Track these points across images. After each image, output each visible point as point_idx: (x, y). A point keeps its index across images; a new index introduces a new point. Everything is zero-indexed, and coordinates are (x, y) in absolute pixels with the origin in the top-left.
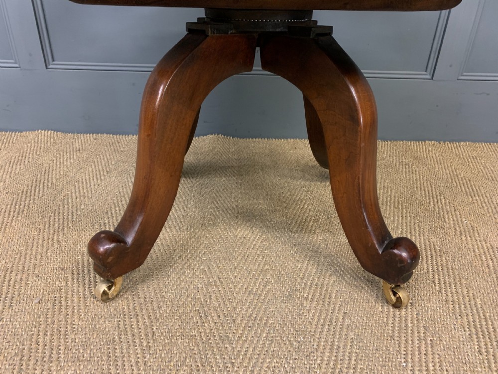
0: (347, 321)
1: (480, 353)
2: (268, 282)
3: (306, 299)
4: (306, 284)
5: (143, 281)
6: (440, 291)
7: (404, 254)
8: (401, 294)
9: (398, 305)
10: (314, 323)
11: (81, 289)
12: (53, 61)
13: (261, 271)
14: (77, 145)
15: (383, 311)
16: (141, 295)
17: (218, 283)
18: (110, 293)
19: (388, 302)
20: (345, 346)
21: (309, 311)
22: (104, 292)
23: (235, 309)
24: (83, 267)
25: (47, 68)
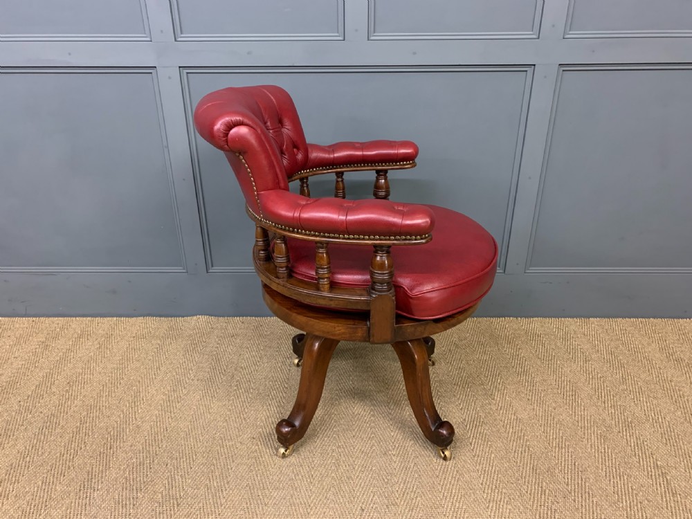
0: (415, 468)
1: (482, 484)
2: (373, 445)
3: (394, 455)
4: (395, 446)
5: (302, 445)
6: (473, 450)
7: (445, 432)
8: (447, 453)
9: (445, 458)
10: (397, 469)
11: (268, 451)
12: (212, 266)
13: (370, 438)
14: (230, 330)
15: (437, 462)
16: (302, 454)
17: (344, 446)
18: (286, 453)
19: (441, 456)
20: (412, 481)
21: (395, 462)
22: (283, 453)
23: (354, 462)
24: (265, 436)
25: (207, 272)
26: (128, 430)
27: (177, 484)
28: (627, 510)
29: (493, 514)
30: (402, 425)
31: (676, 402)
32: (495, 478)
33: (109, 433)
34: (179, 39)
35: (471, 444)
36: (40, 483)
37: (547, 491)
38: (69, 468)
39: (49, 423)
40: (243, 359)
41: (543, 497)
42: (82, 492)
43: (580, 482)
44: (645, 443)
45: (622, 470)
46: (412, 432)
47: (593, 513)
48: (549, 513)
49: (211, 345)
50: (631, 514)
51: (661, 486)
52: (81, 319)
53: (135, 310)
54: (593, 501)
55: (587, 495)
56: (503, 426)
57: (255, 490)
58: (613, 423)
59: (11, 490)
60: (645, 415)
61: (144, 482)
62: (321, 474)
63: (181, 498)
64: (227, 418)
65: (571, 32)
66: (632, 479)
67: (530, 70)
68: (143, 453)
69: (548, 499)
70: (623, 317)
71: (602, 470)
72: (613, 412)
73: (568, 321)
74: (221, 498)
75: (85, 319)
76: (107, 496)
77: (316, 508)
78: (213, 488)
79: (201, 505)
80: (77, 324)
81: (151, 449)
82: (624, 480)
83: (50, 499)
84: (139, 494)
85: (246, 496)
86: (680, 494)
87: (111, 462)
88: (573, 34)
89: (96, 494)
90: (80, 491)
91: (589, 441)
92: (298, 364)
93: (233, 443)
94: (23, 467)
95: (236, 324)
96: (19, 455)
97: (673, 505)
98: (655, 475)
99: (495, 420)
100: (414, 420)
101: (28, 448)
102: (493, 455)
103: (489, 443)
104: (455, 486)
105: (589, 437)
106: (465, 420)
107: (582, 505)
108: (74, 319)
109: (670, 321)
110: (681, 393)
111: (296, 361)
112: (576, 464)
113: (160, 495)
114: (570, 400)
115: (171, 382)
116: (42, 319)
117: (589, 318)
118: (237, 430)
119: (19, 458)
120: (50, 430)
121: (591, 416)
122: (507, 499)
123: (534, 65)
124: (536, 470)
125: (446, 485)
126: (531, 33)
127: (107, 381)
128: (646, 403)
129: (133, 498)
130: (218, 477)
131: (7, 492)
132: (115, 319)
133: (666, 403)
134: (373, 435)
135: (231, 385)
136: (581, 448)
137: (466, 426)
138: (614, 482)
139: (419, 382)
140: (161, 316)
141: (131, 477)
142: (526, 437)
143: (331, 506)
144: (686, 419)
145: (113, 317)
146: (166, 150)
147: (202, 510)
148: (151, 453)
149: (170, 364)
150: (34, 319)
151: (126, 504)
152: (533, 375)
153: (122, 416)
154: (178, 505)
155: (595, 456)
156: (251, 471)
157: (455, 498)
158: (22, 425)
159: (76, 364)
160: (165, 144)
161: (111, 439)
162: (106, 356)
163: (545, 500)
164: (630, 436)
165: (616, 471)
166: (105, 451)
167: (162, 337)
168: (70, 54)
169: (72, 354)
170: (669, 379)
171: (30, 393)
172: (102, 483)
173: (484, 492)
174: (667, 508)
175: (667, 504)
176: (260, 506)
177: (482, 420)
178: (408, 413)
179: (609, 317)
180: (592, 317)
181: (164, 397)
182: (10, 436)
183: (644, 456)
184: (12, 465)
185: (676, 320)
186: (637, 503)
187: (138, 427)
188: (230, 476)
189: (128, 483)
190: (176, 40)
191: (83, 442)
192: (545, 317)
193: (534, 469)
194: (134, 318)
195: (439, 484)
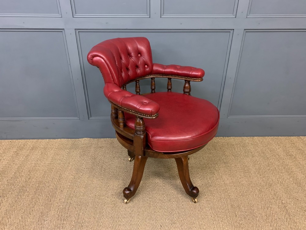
0: (183, 207)
1: (211, 213)
2: (165, 197)
3: (173, 201)
4: (174, 197)
5: (134, 198)
6: (206, 198)
7: (195, 192)
8: (196, 200)
9: (195, 202)
10: (175, 208)
11: (119, 201)
12: (91, 117)
14: (100, 145)
15: (191, 203)
16: (134, 202)
17: (152, 198)
18: (128, 202)
19: (193, 201)
20: (181, 213)
21: (174, 204)
23: (157, 204)
24: (118, 194)
25: (89, 119)
26: (57, 193)
27: (81, 217)
28: (270, 223)
29: (215, 226)
30: (176, 187)
31: (290, 174)
32: (216, 210)
33: (49, 194)
34: (75, 16)
35: (206, 195)
36: (21, 218)
37: (238, 215)
38: (33, 211)
39: (22, 190)
40: (106, 158)
41: (236, 218)
42: (39, 222)
43: (251, 211)
44: (278, 193)
45: (268, 205)
46: (181, 191)
47: (257, 225)
48: (239, 225)
49: (92, 152)
50: (272, 225)
51: (284, 212)
52: (32, 140)
53: (56, 136)
54: (256, 220)
55: (254, 217)
56: (219, 187)
57: (115, 219)
58: (264, 184)
59: (8, 221)
60: (277, 180)
61: (66, 216)
62: (143, 211)
63: (83, 223)
64: (101, 186)
65: (250, 15)
66: (272, 209)
67: (232, 31)
68: (65, 203)
69: (238, 219)
70: (268, 136)
71: (260, 205)
72: (264, 179)
73: (245, 138)
74: (101, 222)
75: (34, 140)
76: (50, 223)
77: (141, 226)
78: (96, 218)
79: (92, 226)
80: (30, 143)
81: (68, 201)
82: (269, 210)
83: (26, 225)
84: (65, 222)
85: (111, 222)
86: (292, 216)
87: (51, 207)
88: (251, 16)
89: (45, 223)
90: (38, 221)
91: (255, 192)
92: (130, 160)
93: (104, 197)
94: (12, 211)
95: (103, 142)
96: (10, 205)
97: (289, 220)
98: (282, 207)
99: (216, 184)
100: (181, 185)
101: (13, 202)
102: (215, 200)
103: (213, 195)
104: (199, 214)
105: (255, 191)
106: (203, 184)
107: (252, 221)
108: (29, 140)
109: (287, 138)
110: (292, 170)
111: (130, 159)
112: (250, 203)
113: (74, 222)
114: (246, 175)
115: (75, 170)
116: (14, 140)
117: (254, 137)
118: (105, 192)
119: (10, 207)
120: (23, 193)
121: (255, 181)
122: (221, 219)
123: (234, 29)
124: (233, 206)
125: (196, 214)
126: (232, 15)
127: (46, 170)
128: (278, 175)
129: (62, 224)
130: (98, 213)
131: (6, 223)
132: (48, 140)
133: (286, 175)
134: (164, 192)
135: (101, 171)
136: (251, 196)
137: (203, 187)
138: (265, 211)
139: (185, 171)
140: (68, 138)
141: (60, 214)
142: (228, 192)
143: (148, 225)
144: (294, 182)
145: (47, 139)
146: (69, 66)
147: (92, 228)
148: (69, 203)
149: (74, 161)
150: (11, 140)
151: (59, 227)
152: (231, 163)
153: (54, 186)
154: (82, 226)
155: (257, 199)
156: (113, 210)
157: (200, 219)
158: (10, 191)
159: (32, 162)
160: (69, 63)
161: (50, 197)
162: (45, 158)
163: (237, 219)
164: (271, 190)
165: (266, 206)
166: (48, 203)
167: (70, 148)
168: (24, 23)
169: (30, 157)
170: (287, 164)
171: (12, 176)
172: (48, 217)
173: (211, 217)
174: (287, 222)
175: (286, 220)
176: (118, 226)
177: (210, 184)
178: (179, 182)
179: (262, 136)
180: (255, 136)
181: (72, 177)
182: (5, 197)
183: (277, 198)
184: (7, 210)
185: (290, 137)
186: (274, 220)
187: (62, 191)
188: (104, 212)
189: (59, 217)
190: (73, 17)
191: (38, 199)
192: (236, 136)
193: (232, 206)
194: (56, 140)
195: (193, 214)
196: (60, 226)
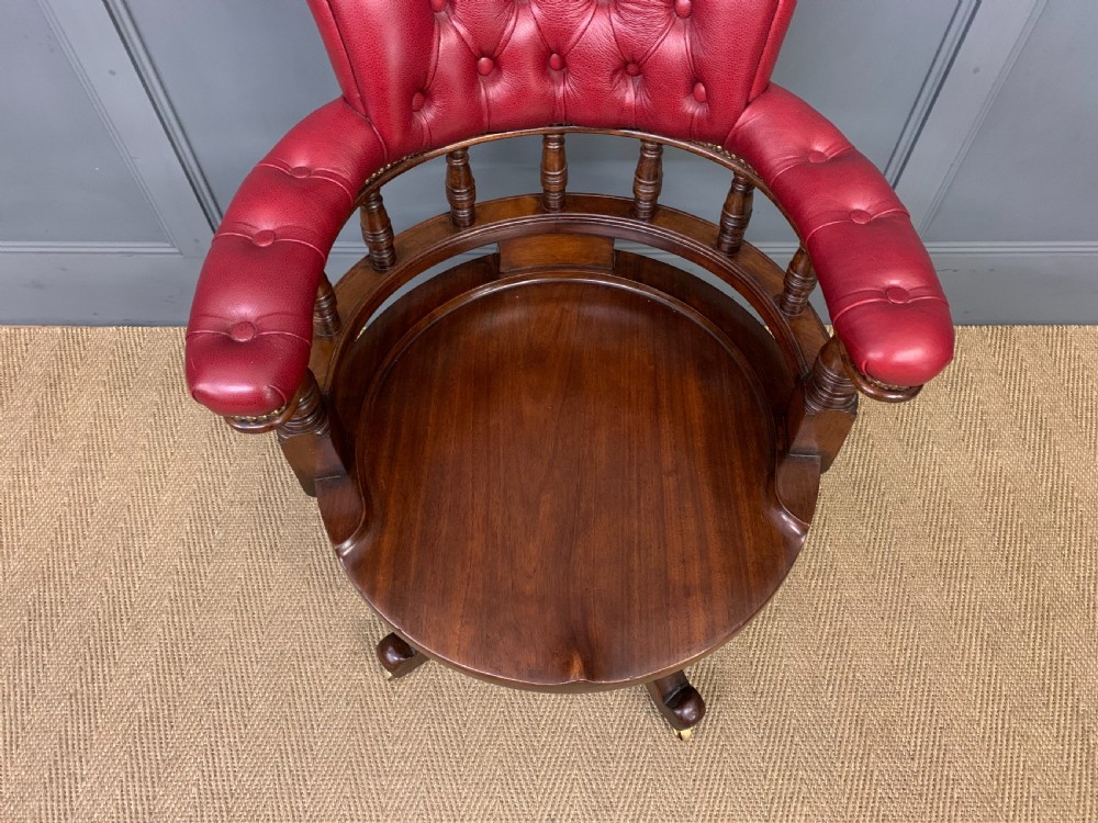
33: (87, 642)
37: (876, 773)
43: (935, 753)
44: (1066, 657)
54: (952, 796)
55: (944, 782)
56: (814, 618)
57: (363, 777)
58: (1017, 609)
61: (164, 761)
62: (478, 739)
63: (232, 795)
66: (1029, 743)
69: (875, 791)
71: (979, 724)
72: (1020, 581)
76: (100, 793)
78: (287, 773)
81: (168, 684)
82: (1014, 747)
84: (157, 789)
85: (346, 791)
87: (98, 714)
90: (51, 781)
91: (966, 655)
93: (319, 664)
98: (1070, 736)
102: (789, 691)
103: (785, 661)
105: (967, 645)
113: (195, 790)
114: (944, 552)
115: (190, 509)
117: (1012, 326)
118: (324, 634)
132: (58, 330)
140: (151, 324)
142: (852, 647)
148: (170, 691)
149: (183, 460)
151: (137, 812)
152: (883, 487)
153: (105, 599)
155: (970, 692)
156: (354, 732)
157: (715, 790)
161: (91, 658)
162: (55, 438)
163: (869, 794)
165: (1003, 727)
183: (1058, 688)
187: (137, 627)
188: (316, 743)
193: (859, 722)
194: (100, 329)
195: (688, 759)
196: (139, 808)
